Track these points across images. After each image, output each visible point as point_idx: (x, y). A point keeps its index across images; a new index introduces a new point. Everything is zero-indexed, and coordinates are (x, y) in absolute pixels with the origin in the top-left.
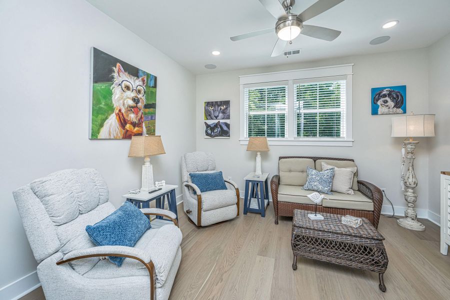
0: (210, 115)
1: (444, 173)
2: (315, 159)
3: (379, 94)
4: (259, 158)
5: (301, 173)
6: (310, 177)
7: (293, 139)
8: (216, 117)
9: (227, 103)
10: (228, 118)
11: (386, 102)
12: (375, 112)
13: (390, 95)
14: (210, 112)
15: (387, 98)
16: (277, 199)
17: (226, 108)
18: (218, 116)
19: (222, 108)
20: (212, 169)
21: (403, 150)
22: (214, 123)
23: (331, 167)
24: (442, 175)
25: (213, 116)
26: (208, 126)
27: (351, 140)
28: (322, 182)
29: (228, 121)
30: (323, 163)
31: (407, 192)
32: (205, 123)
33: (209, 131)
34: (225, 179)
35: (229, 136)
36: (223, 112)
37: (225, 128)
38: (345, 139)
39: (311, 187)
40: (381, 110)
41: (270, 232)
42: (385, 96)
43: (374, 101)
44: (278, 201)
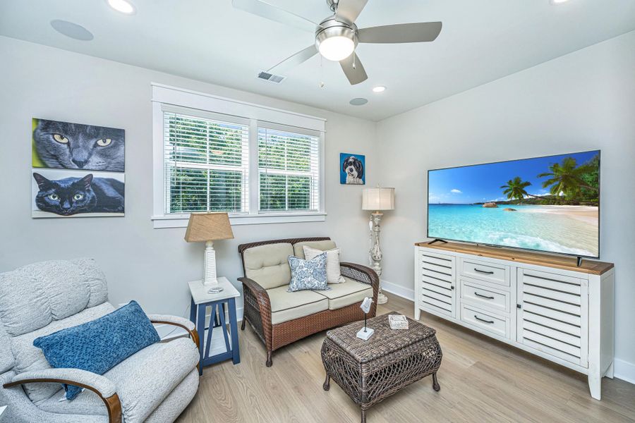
0: (55, 157)
1: (418, 245)
2: (293, 242)
3: (347, 161)
4: (210, 253)
5: (278, 266)
6: (298, 270)
7: (257, 214)
8: (81, 165)
9: (118, 135)
10: (121, 169)
11: (351, 170)
12: (343, 181)
13: (354, 164)
14: (56, 148)
15: (352, 167)
16: (270, 321)
17: (115, 146)
18: (86, 162)
19: (100, 142)
20: (101, 300)
21: (371, 223)
22: (71, 179)
23: (322, 252)
24: (417, 247)
25: (66, 158)
26: (45, 185)
27: (323, 213)
28: (316, 274)
29: (119, 177)
30: (305, 247)
31: (374, 266)
32: (35, 175)
33: (53, 199)
34: (151, 316)
35: (123, 211)
36: (104, 154)
37: (110, 192)
38: (319, 213)
39: (303, 285)
40: (349, 179)
41: (274, 388)
42: (351, 164)
43: (343, 168)
44: (271, 325)
